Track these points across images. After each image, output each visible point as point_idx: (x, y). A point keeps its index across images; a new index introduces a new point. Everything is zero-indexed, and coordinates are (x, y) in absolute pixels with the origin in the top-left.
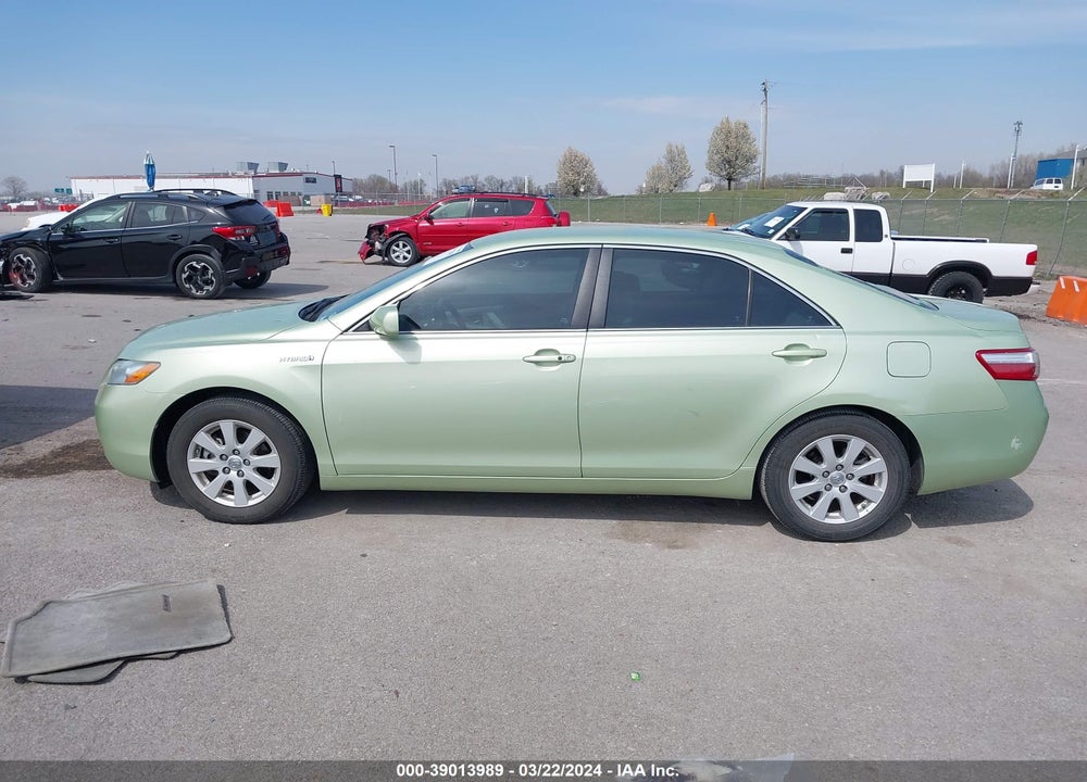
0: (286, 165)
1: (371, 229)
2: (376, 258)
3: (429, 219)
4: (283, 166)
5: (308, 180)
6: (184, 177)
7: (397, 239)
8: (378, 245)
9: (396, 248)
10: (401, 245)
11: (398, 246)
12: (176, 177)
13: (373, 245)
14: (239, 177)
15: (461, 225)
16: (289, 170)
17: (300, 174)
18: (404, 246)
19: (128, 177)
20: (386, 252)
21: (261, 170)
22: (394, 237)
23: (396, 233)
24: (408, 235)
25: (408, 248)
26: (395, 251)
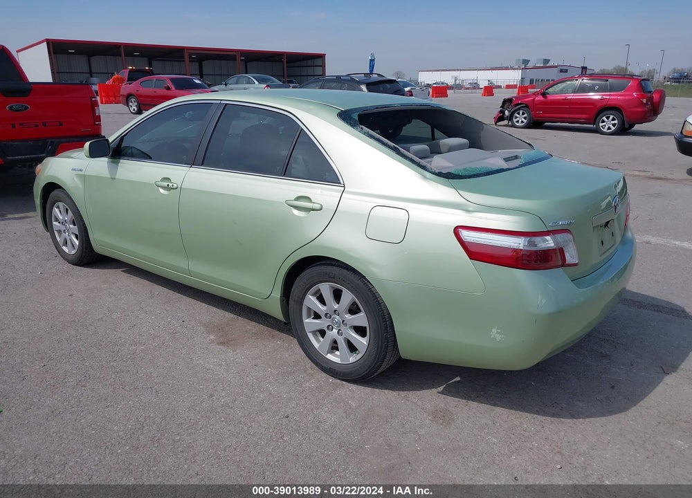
0: (549, 60)
1: (505, 101)
2: (505, 122)
3: (544, 95)
4: (546, 61)
5: (561, 71)
6: (481, 70)
7: (519, 109)
8: (507, 113)
9: (517, 115)
10: (521, 113)
11: (519, 114)
12: (476, 70)
13: (504, 113)
14: (514, 69)
15: (566, 99)
16: (550, 64)
17: (556, 67)
18: (523, 114)
19: (449, 70)
20: (510, 118)
21: (530, 65)
22: (517, 107)
23: (521, 104)
24: (527, 106)
25: (526, 115)
26: (516, 117)
